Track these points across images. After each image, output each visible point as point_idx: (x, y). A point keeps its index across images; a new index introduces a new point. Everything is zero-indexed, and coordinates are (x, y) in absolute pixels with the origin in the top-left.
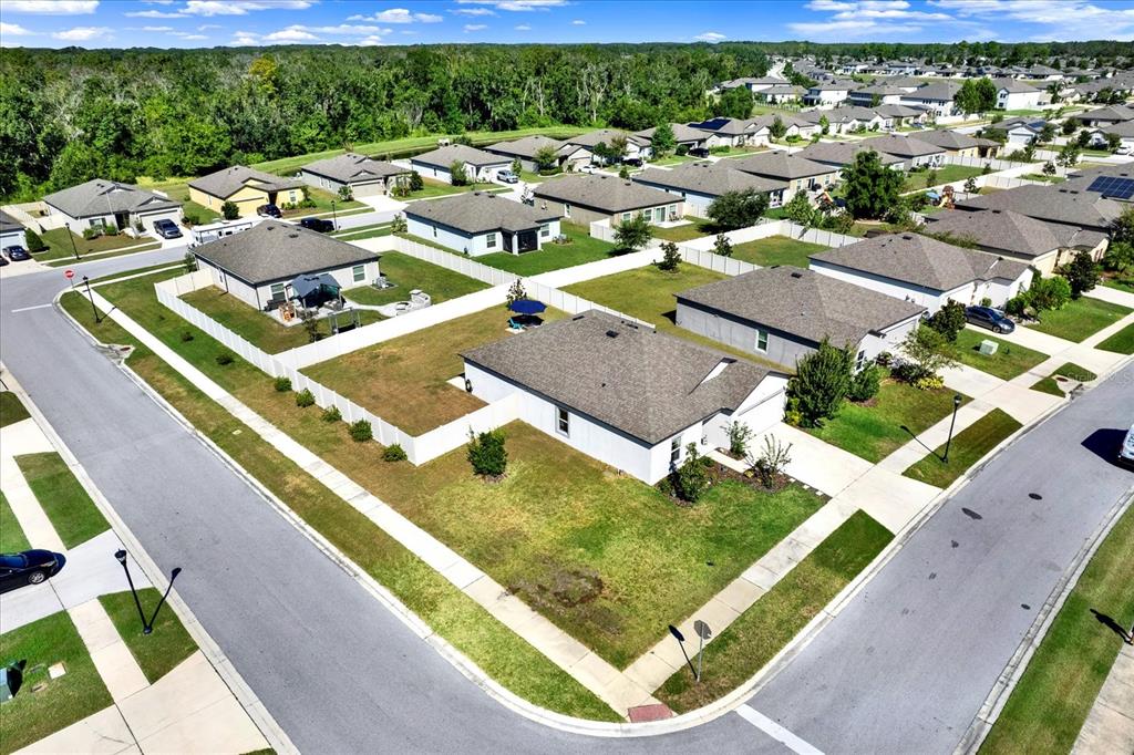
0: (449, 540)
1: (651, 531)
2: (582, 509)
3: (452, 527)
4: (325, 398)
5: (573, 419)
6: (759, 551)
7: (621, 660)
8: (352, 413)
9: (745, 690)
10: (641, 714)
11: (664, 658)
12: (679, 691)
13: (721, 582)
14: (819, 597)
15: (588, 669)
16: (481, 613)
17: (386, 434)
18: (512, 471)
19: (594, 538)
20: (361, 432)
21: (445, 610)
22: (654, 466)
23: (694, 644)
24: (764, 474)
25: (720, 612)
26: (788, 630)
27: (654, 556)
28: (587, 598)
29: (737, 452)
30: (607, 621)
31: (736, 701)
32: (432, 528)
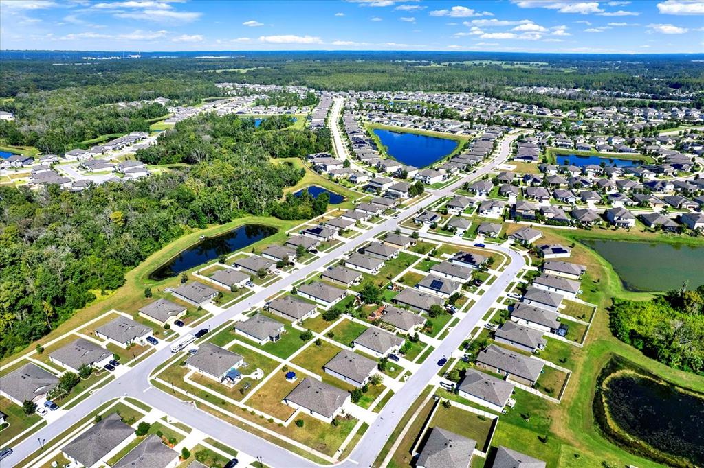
0: (300, 442)
1: (331, 433)
2: (319, 431)
3: (299, 439)
4: (250, 409)
5: (313, 412)
6: (348, 433)
7: (332, 456)
8: (268, 417)
9: (349, 456)
10: (336, 463)
11: (338, 454)
12: (340, 459)
13: (343, 441)
14: (358, 440)
15: (327, 458)
16: (310, 454)
17: (277, 421)
18: (305, 425)
19: (322, 436)
20: (271, 421)
21: (305, 454)
22: (329, 421)
23: (341, 452)
24: (348, 416)
25: (343, 447)
26: (354, 446)
27: (333, 438)
28: (325, 447)
29: (343, 412)
30: (328, 451)
31: (348, 458)
32: (295, 440)
